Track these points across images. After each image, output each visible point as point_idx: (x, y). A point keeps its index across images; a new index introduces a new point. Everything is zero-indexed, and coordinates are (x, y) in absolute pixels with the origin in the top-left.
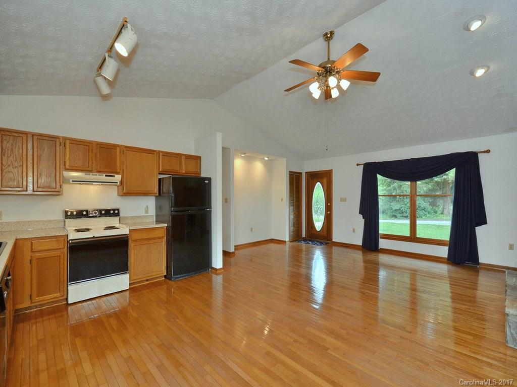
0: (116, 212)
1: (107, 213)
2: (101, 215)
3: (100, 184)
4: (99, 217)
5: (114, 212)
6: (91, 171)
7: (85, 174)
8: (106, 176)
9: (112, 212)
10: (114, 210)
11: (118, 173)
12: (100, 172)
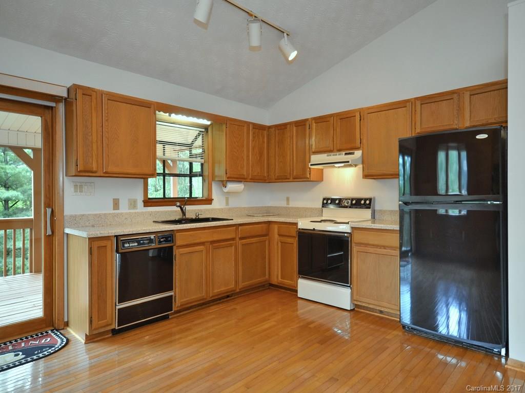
0: (368, 202)
1: (358, 203)
2: (352, 206)
3: (342, 165)
4: (350, 207)
5: (365, 202)
6: (331, 151)
7: (328, 156)
8: (346, 154)
9: (363, 202)
10: (366, 200)
11: (358, 149)
12: (339, 150)
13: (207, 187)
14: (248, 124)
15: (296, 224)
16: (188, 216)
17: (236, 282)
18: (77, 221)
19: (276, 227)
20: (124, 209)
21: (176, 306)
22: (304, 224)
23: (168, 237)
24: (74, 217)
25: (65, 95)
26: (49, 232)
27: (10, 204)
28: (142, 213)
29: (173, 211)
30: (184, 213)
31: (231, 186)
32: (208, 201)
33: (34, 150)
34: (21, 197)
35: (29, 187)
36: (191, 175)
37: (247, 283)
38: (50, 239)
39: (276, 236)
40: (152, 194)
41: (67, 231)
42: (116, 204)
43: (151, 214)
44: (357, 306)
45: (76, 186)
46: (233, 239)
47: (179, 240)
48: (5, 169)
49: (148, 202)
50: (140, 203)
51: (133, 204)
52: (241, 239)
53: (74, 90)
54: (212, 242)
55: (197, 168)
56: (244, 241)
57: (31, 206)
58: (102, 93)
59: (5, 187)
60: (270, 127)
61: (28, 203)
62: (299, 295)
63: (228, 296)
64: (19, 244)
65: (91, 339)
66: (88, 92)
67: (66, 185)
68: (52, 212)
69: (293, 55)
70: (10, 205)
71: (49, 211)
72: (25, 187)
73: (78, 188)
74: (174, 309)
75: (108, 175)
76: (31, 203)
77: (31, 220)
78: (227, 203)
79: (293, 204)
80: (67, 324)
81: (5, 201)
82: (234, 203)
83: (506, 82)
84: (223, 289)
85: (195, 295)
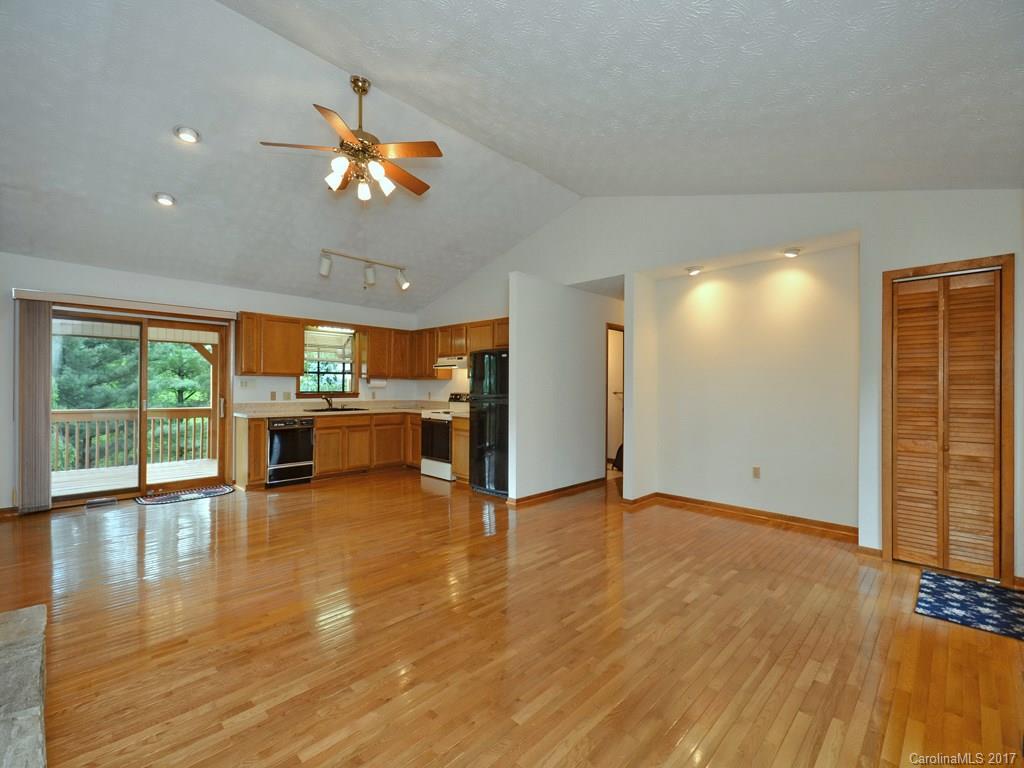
6: (449, 355)
7: (448, 359)
8: (458, 358)
11: (465, 355)
12: (455, 355)
13: (355, 383)
14: (390, 330)
15: (420, 414)
16: (334, 406)
17: (371, 460)
18: (242, 407)
19: (409, 417)
20: (280, 400)
21: (315, 473)
22: (426, 414)
23: (311, 421)
24: (240, 405)
25: (235, 318)
26: (222, 416)
27: (186, 395)
28: (295, 404)
29: (321, 402)
30: (330, 404)
31: (375, 383)
32: (355, 394)
33: (213, 345)
34: (198, 386)
35: (206, 375)
36: (344, 373)
37: (381, 462)
38: (223, 420)
39: (409, 425)
40: (302, 389)
41: (235, 415)
42: (273, 396)
43: (302, 404)
44: (459, 478)
45: (242, 383)
46: (369, 426)
47: (318, 424)
48: (181, 353)
49: (300, 395)
50: (293, 395)
51: (287, 396)
52: (376, 425)
53: (241, 315)
54: (348, 427)
55: (348, 367)
56: (378, 428)
57: (209, 398)
58: (261, 315)
59: (179, 375)
60: (412, 332)
61: (206, 394)
62: (422, 472)
63: (364, 471)
64: (199, 443)
65: (249, 488)
66: (250, 316)
67: (235, 381)
68: (225, 402)
69: (406, 286)
70: (185, 397)
71: (222, 400)
72: (202, 375)
73: (244, 384)
74: (314, 474)
75: (265, 374)
76: (209, 394)
77: (209, 410)
78: (374, 397)
79: (433, 399)
80: (234, 482)
81: (179, 391)
82: (380, 396)
83: (508, 319)
84: (358, 464)
85: (332, 466)
